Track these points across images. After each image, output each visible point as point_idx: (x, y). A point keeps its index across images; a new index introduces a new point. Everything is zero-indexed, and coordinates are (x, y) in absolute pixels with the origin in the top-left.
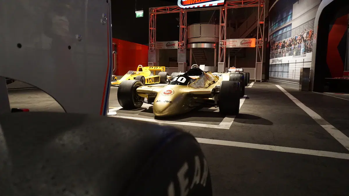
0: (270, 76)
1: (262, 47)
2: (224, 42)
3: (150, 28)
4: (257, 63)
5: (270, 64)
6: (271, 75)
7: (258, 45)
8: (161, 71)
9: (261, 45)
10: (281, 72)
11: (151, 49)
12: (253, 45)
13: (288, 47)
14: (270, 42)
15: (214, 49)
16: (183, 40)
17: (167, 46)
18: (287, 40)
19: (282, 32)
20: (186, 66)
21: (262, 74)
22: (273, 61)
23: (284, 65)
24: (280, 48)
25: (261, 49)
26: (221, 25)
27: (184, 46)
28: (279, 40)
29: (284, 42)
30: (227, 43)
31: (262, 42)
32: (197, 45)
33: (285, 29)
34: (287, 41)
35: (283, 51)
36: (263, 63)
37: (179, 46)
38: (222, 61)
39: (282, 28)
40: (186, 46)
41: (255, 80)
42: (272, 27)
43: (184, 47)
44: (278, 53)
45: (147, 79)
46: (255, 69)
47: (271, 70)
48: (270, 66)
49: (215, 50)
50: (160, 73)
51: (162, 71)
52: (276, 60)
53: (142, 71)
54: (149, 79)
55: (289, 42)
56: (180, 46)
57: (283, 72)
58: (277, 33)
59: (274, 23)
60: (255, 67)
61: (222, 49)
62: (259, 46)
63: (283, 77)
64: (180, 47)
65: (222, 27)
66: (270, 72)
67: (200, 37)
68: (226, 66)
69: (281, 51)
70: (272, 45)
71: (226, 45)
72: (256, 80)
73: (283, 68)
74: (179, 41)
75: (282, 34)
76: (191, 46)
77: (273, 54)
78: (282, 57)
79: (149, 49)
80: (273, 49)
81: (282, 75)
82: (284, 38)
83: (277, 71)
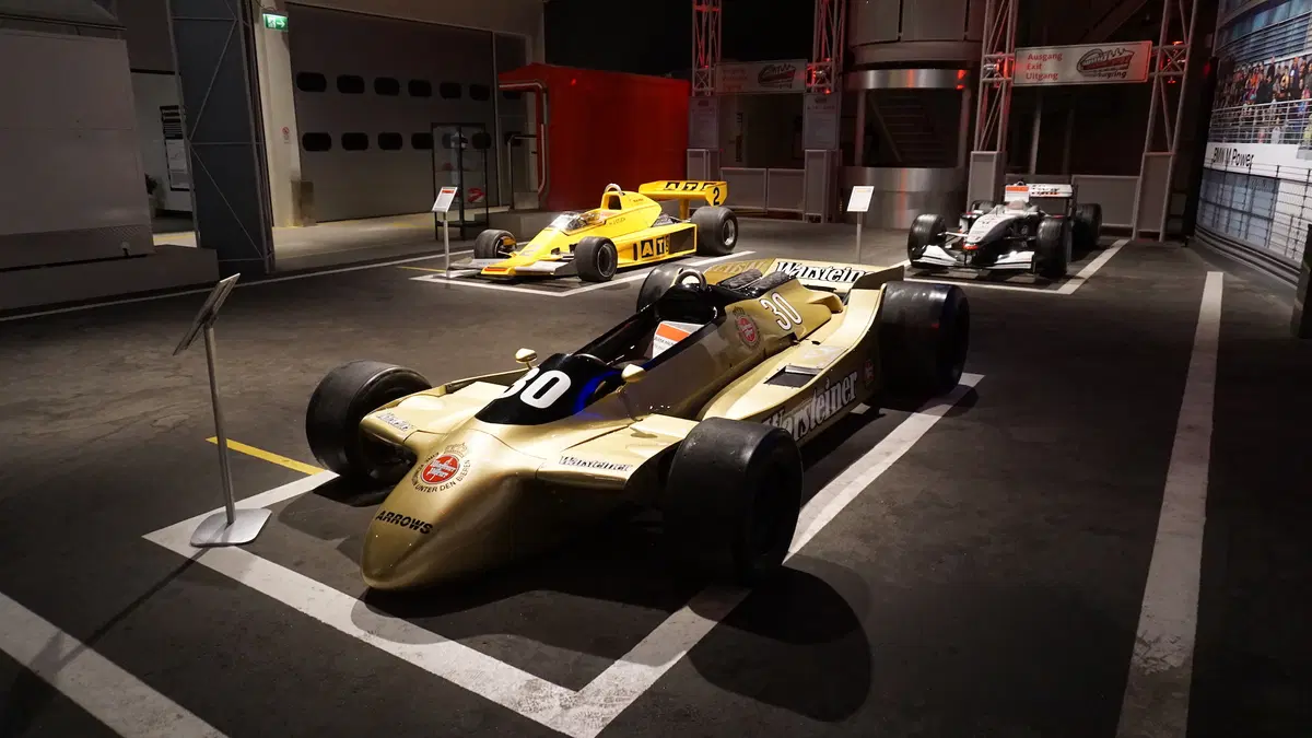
0: (1198, 219)
1: (1178, 79)
2: (1002, 65)
3: (696, 8)
4: (1147, 157)
5: (1205, 165)
6: (1202, 216)
7: (1164, 72)
8: (707, 204)
9: (1177, 70)
10: (1243, 212)
11: (702, 92)
12: (1137, 72)
13: (1286, 98)
14: (1216, 59)
15: (958, 92)
16: (826, 56)
17: (763, 79)
18: (1283, 65)
19: (1269, 20)
20: (838, 161)
22: (1219, 154)
23: (1260, 181)
24: (1253, 96)
25: (1172, 91)
27: (831, 80)
28: (1249, 61)
29: (1272, 67)
30: (1016, 66)
31: (1184, 56)
32: (885, 79)
33: (1281, 9)
34: (1286, 67)
35: (1260, 113)
36: (1178, 158)
37: (809, 80)
38: (990, 144)
40: (839, 81)
41: (1131, 230)
43: (832, 85)
44: (1241, 123)
45: (635, 245)
46: (1139, 181)
47: (1206, 193)
48: (1205, 172)
49: (966, 97)
50: (701, 212)
51: (712, 203)
52: (1229, 152)
53: (619, 207)
54: (643, 243)
55: (1293, 72)
56: (813, 80)
57: (1250, 214)
58: (1248, 22)
60: (1138, 173)
61: (991, 93)
62: (1166, 78)
63: (1246, 238)
64: (814, 84)
66: (1200, 204)
67: (899, 40)
69: (1253, 113)
70: (1224, 77)
71: (1010, 75)
72: (1139, 233)
73: (1253, 196)
74: (810, 61)
75: (1267, 30)
76: (862, 81)
77: (1220, 121)
78: (1256, 142)
79: (693, 94)
80: (1224, 98)
81: (1244, 228)
82: (1273, 50)
83: (1228, 204)
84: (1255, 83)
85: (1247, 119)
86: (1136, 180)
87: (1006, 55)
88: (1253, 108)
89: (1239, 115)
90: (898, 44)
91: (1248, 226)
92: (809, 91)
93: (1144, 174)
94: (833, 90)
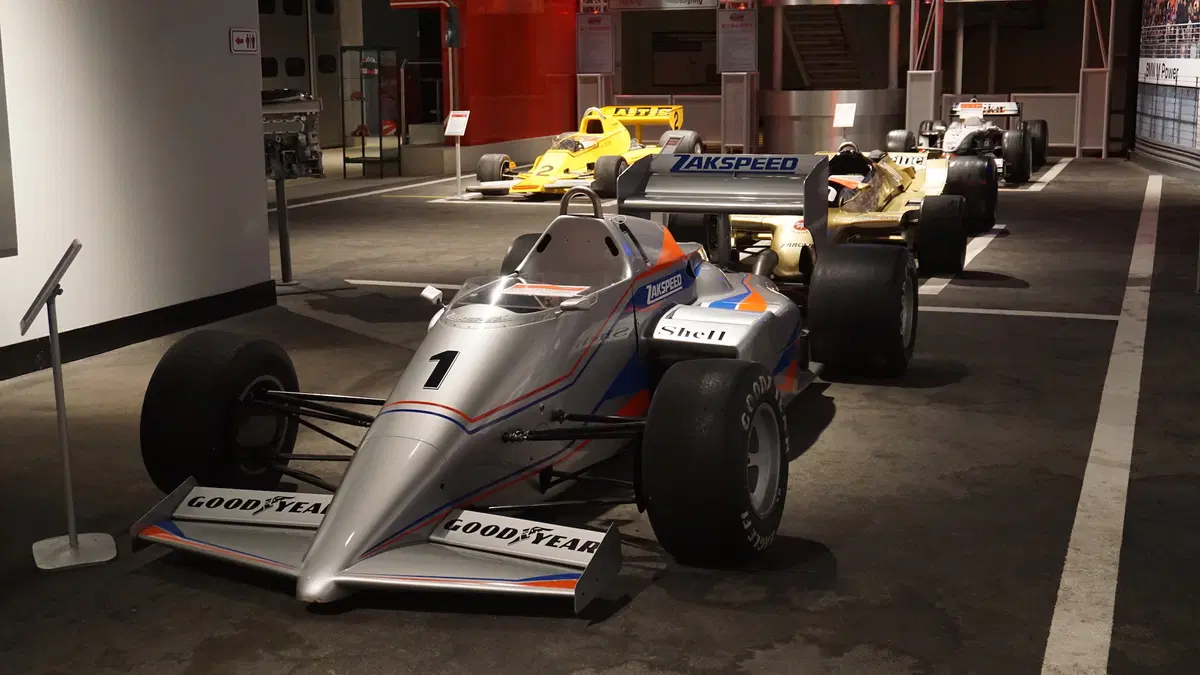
0: (1137, 133)
4: (1084, 73)
5: (1140, 78)
6: (1141, 129)
8: (669, 128)
10: (1174, 120)
11: (592, 9)
15: (887, 8)
20: (756, 85)
21: (1111, 112)
22: (1150, 69)
23: (1185, 92)
24: (1174, 17)
25: (1103, 8)
35: (1180, 32)
36: (1115, 75)
38: (926, 64)
41: (1074, 149)
43: (750, 1)
44: (1166, 40)
46: (1078, 96)
47: (1142, 106)
48: (1140, 86)
49: (895, 13)
50: (666, 137)
51: (673, 127)
52: (1158, 67)
53: (603, 131)
57: (1180, 121)
60: (1078, 92)
61: (924, 10)
63: (1178, 142)
66: (1138, 116)
68: (946, 85)
69: (1175, 32)
72: (1081, 150)
73: (1180, 104)
77: (1149, 38)
78: (1179, 57)
79: (582, 10)
80: (1151, 17)
81: (1176, 135)
83: (1162, 115)
85: (1171, 37)
86: (1074, 98)
88: (1175, 27)
89: (1164, 32)
91: (1179, 131)
92: (723, 7)
93: (1083, 91)
94: (750, 6)
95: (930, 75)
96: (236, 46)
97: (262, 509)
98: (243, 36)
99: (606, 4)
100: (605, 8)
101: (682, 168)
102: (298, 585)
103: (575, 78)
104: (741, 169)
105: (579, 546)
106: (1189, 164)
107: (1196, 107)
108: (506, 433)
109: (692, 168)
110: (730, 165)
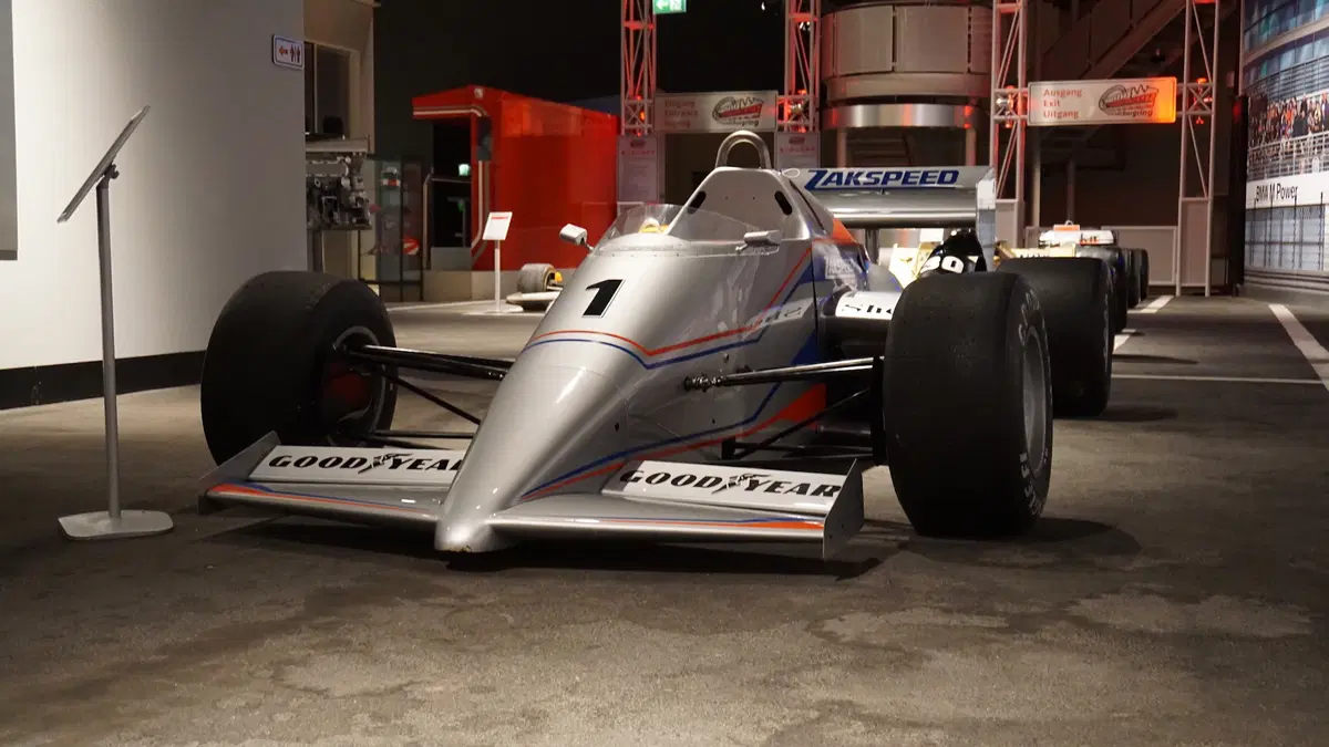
0: (1246, 264)
1: (1207, 119)
2: (1015, 99)
3: (624, 24)
4: (1183, 203)
5: (1247, 207)
6: (1251, 260)
7: (1191, 112)
9: (1204, 109)
10: (1294, 243)
11: (634, 131)
12: (1165, 112)
13: (1320, 130)
14: (1245, 98)
15: (962, 133)
16: (799, 86)
17: (719, 115)
18: (1314, 100)
19: (1296, 59)
21: (1213, 257)
22: (1261, 192)
23: (1307, 211)
24: (1290, 131)
25: (1202, 131)
26: (999, 11)
27: (808, 118)
28: (1282, 97)
29: (1304, 105)
30: (1032, 104)
31: (1210, 95)
32: (877, 115)
33: (1306, 48)
34: (1317, 102)
35: (1298, 146)
36: (1217, 202)
37: (781, 116)
38: (1007, 193)
39: (1293, 42)
40: (817, 120)
41: (1174, 287)
42: (1256, 29)
43: (810, 123)
44: (1281, 157)
46: (1177, 230)
47: (1251, 235)
48: (1248, 215)
49: (971, 137)
52: (1272, 188)
55: (1324, 107)
56: (786, 115)
57: (1301, 243)
58: (1276, 59)
59: (1260, 10)
60: (1177, 224)
61: (1004, 134)
62: (1194, 118)
63: (1301, 267)
64: (787, 122)
65: (1007, 19)
66: (1247, 247)
67: (893, 71)
68: (1026, 219)
69: (1291, 147)
70: (1257, 115)
71: (1025, 110)
72: (1183, 289)
73: (1302, 225)
74: (782, 93)
75: (1294, 69)
76: (847, 117)
77: (1258, 158)
78: (1298, 173)
79: (623, 133)
80: (1260, 135)
81: (1297, 259)
82: (1303, 87)
83: (1278, 239)
84: (1290, 118)
85: (1286, 153)
86: (1172, 232)
87: (1020, 90)
88: (1291, 142)
89: (1278, 150)
90: (892, 75)
91: (1301, 255)
92: (781, 129)
93: (1182, 224)
94: (811, 129)
95: (1012, 204)
96: (279, 57)
97: (370, 467)
98: (287, 46)
99: (650, 126)
100: (649, 131)
101: (819, 185)
102: (438, 533)
103: (615, 206)
104: (890, 184)
105: (810, 490)
106: (1312, 288)
107: (1322, 225)
108: (687, 379)
109: (830, 185)
110: (877, 180)
